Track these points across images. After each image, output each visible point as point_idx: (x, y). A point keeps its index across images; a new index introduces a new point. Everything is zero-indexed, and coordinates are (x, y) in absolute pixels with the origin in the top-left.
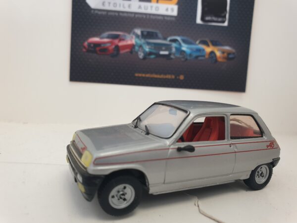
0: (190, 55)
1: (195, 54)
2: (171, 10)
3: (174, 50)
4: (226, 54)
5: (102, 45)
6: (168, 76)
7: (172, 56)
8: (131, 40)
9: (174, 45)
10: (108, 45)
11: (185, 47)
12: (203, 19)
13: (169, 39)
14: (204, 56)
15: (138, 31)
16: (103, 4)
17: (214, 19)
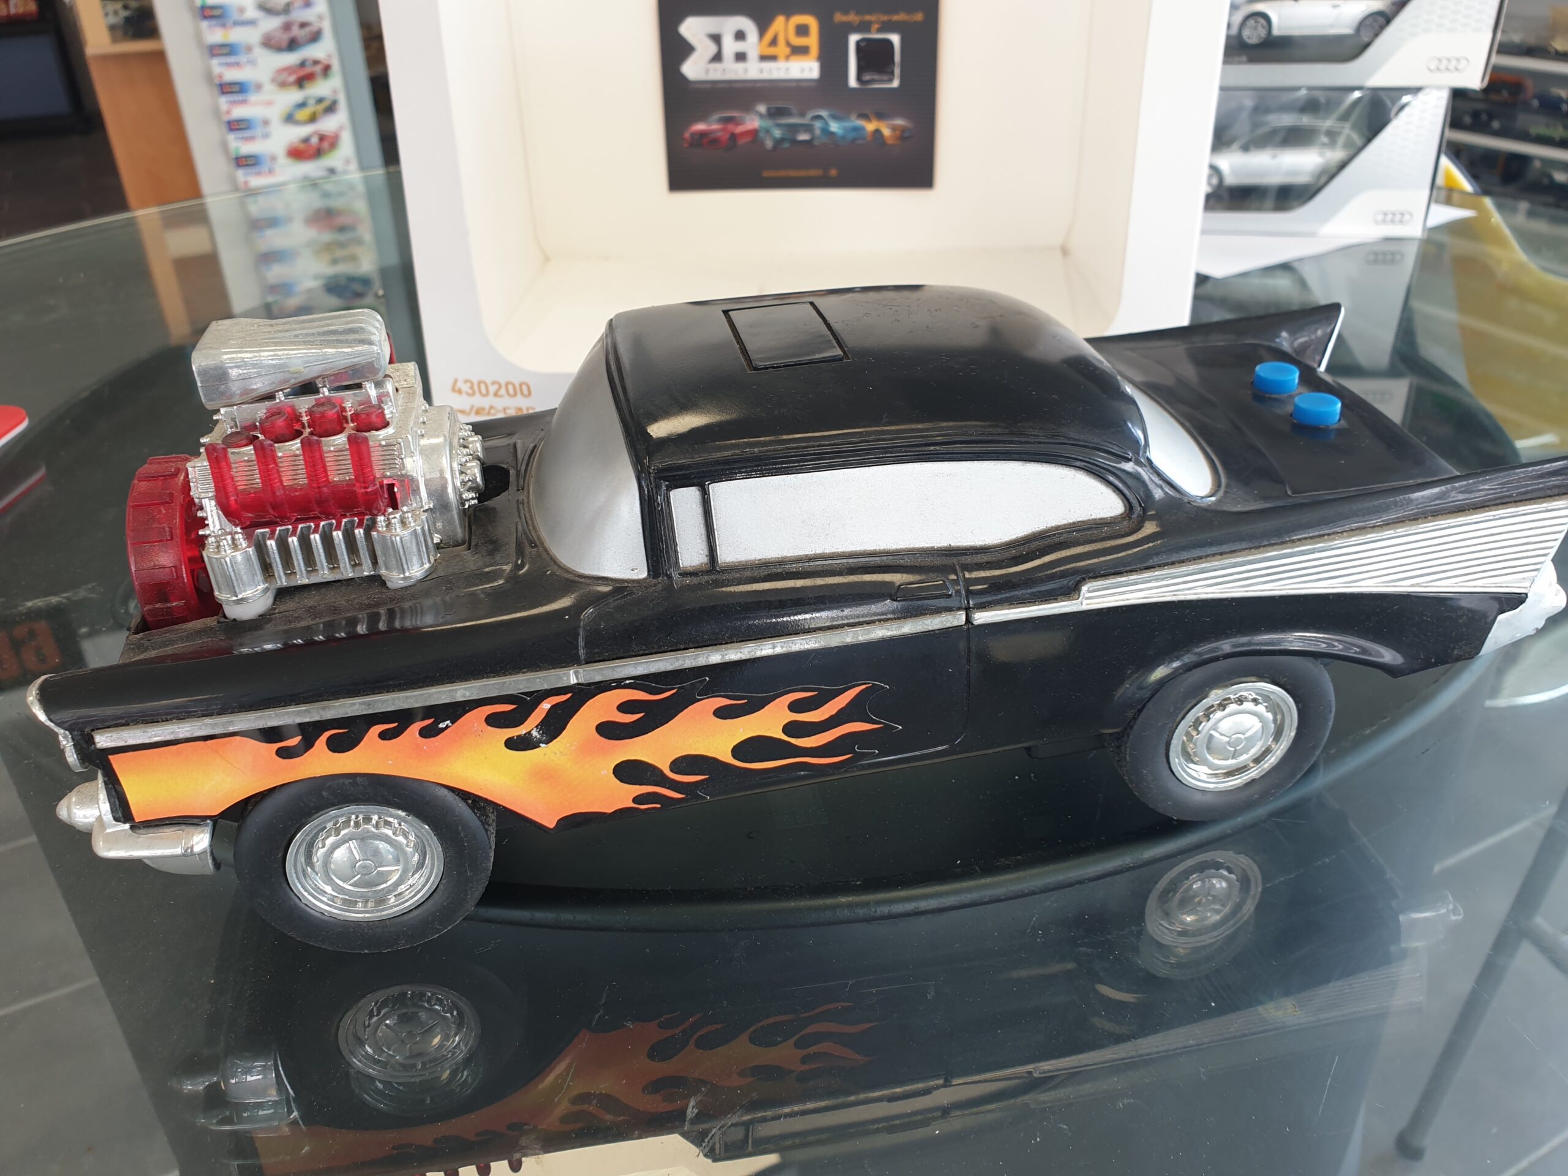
0: (843, 137)
1: (851, 136)
2: (807, 69)
3: (818, 132)
4: (898, 133)
5: (712, 135)
6: (814, 172)
7: (816, 143)
8: (753, 122)
9: (818, 125)
10: (720, 134)
11: (835, 127)
12: (859, 78)
13: (810, 114)
14: (865, 139)
15: (762, 108)
16: (707, 71)
17: (876, 77)
